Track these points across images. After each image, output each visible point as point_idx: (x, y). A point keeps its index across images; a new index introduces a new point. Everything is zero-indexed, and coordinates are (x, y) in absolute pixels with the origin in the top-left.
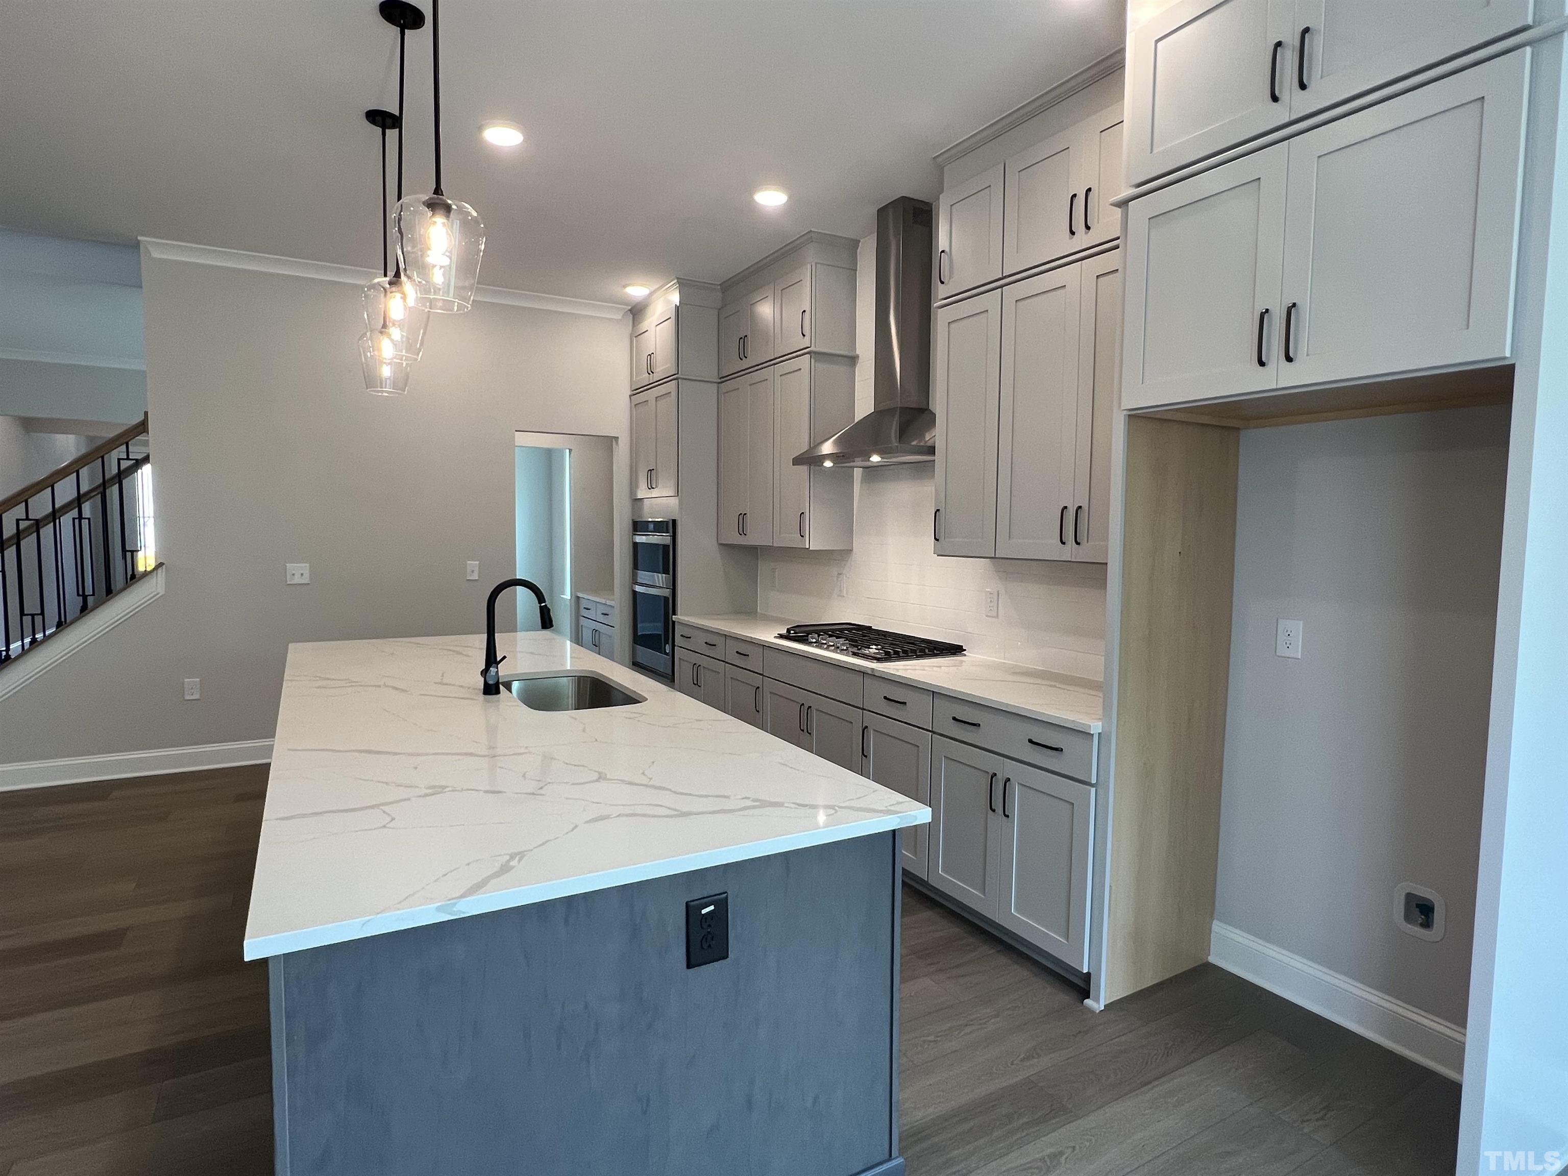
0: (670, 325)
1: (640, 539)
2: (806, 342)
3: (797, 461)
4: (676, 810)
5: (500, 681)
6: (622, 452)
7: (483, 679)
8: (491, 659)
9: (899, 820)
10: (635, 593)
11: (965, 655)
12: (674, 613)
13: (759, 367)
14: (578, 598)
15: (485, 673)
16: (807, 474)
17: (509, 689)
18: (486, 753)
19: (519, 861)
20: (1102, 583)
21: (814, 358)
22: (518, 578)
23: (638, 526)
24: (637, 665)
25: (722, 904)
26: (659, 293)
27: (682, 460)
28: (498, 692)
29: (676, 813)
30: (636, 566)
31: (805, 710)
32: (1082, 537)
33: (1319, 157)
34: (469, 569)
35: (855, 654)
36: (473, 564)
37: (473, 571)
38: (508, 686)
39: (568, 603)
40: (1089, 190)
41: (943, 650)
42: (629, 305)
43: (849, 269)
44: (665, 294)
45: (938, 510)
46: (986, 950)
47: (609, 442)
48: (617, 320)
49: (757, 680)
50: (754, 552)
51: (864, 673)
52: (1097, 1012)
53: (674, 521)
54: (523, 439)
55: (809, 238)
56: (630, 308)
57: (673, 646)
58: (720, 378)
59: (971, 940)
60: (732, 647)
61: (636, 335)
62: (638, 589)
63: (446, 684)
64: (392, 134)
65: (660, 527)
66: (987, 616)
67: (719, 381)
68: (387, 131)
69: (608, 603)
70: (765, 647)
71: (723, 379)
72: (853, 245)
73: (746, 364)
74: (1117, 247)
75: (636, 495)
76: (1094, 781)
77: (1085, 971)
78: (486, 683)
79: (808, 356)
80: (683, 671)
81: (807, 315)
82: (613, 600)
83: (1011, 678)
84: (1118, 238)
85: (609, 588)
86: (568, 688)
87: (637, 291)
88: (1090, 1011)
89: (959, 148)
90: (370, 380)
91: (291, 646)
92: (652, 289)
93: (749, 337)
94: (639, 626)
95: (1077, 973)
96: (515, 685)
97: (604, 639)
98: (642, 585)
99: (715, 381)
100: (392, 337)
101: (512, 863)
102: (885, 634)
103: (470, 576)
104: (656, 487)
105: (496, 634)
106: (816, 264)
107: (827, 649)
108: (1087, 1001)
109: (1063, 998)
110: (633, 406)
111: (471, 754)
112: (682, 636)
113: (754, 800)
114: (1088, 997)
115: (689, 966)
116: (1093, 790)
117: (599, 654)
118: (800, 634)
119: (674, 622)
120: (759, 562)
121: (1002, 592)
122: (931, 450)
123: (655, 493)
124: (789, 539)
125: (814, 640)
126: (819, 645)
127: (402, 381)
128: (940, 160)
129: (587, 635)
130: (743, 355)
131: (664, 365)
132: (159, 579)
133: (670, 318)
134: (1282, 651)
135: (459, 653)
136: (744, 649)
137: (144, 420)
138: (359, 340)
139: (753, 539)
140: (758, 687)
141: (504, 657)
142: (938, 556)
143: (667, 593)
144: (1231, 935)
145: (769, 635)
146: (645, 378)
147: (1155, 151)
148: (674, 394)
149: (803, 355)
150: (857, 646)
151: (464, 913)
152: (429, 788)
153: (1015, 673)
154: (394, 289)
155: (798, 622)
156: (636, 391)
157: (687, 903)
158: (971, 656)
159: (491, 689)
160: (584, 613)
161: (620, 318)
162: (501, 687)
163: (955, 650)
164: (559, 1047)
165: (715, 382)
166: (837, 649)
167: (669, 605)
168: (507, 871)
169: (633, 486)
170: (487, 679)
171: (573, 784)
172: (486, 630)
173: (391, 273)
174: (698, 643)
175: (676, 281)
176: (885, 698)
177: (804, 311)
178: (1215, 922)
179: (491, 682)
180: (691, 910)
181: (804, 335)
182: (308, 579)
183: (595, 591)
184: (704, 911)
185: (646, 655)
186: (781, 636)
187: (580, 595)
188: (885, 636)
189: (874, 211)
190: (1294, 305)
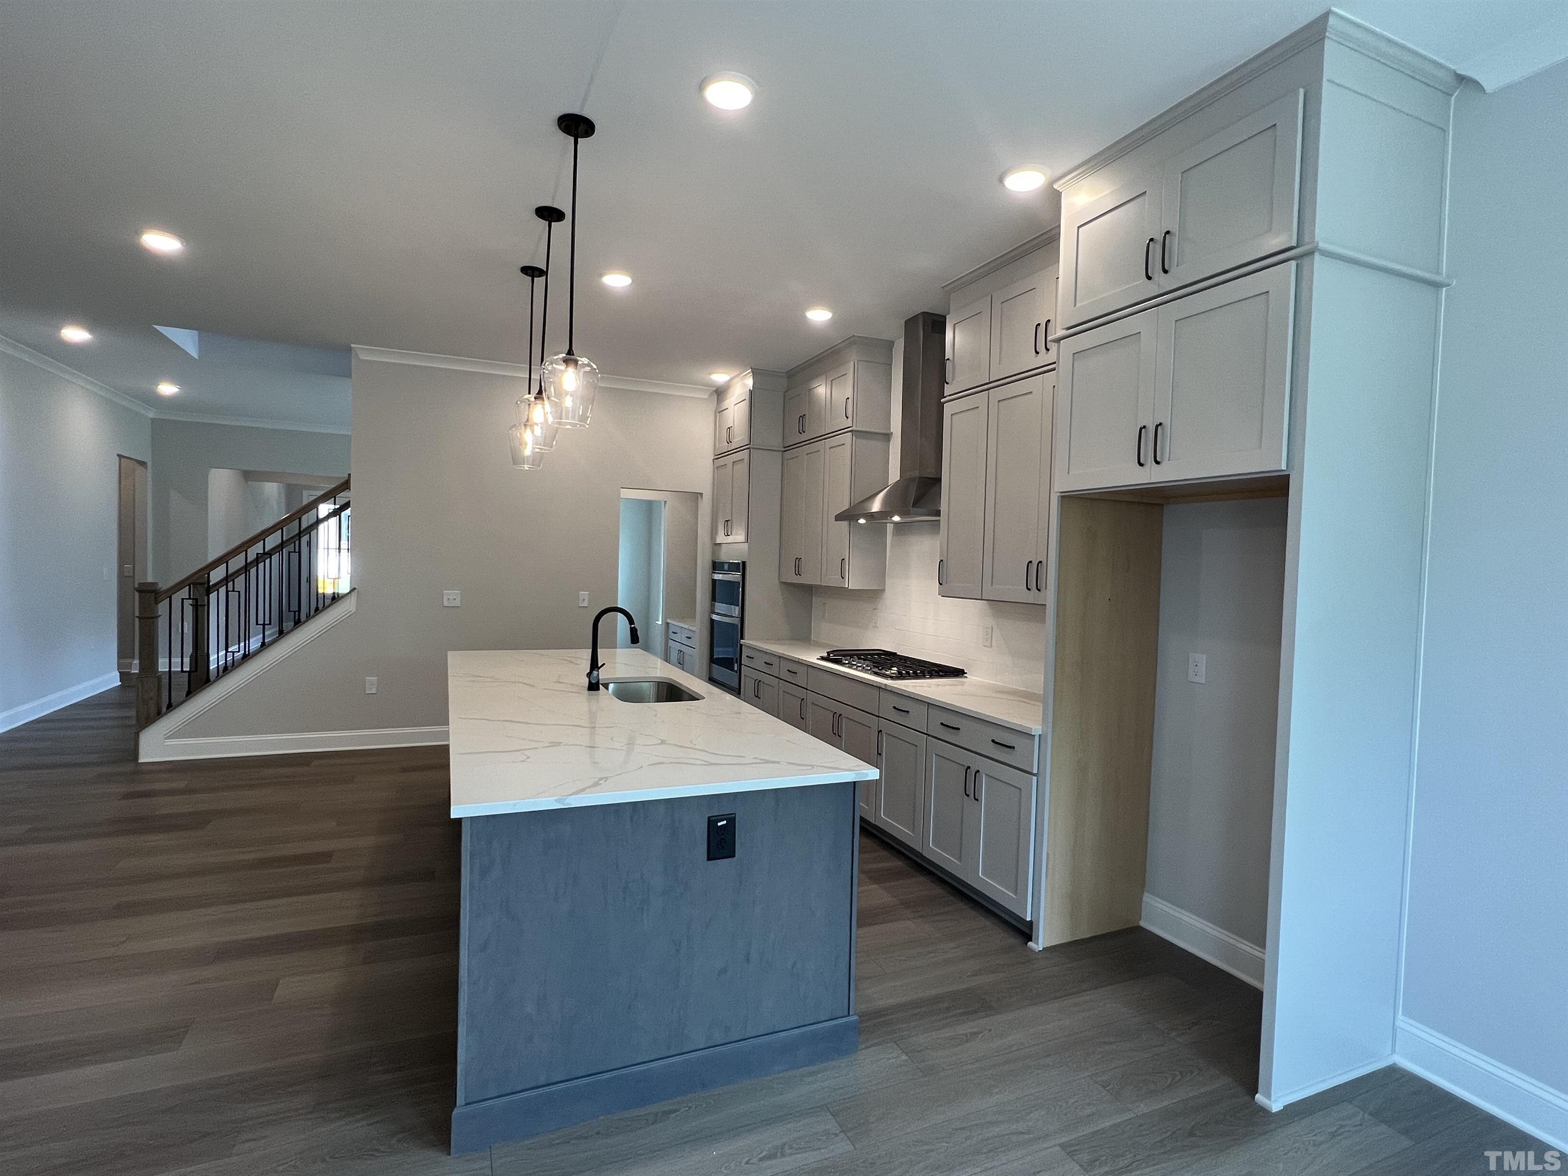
0: (745, 406)
1: (717, 577)
2: (849, 423)
3: (839, 518)
4: (706, 762)
5: (600, 682)
6: (705, 506)
7: (588, 679)
8: (594, 665)
9: (854, 776)
10: (712, 621)
11: (966, 677)
12: (742, 638)
13: (811, 441)
14: (668, 624)
15: (589, 675)
16: (847, 529)
17: (607, 688)
18: (588, 726)
19: (605, 781)
20: (1043, 620)
21: (856, 436)
22: (619, 606)
23: (716, 566)
24: (712, 680)
25: (732, 820)
26: (737, 380)
27: (751, 515)
28: (598, 689)
29: (706, 763)
30: (714, 599)
31: (837, 717)
32: (1042, 585)
33: (1176, 321)
34: (581, 598)
35: (876, 674)
36: (584, 594)
37: (584, 600)
38: (606, 686)
39: (660, 628)
40: (1049, 321)
41: (948, 672)
42: (714, 387)
43: (885, 364)
44: (742, 380)
45: (942, 560)
46: (961, 905)
47: (697, 496)
48: (706, 399)
49: (801, 693)
50: (808, 590)
51: (879, 688)
52: (1037, 951)
53: (744, 563)
54: (626, 494)
55: (852, 341)
56: (715, 389)
57: (741, 664)
58: (785, 448)
59: (952, 898)
60: (786, 666)
61: (719, 411)
62: (715, 617)
63: (561, 683)
64: (539, 281)
65: (734, 567)
66: (984, 646)
67: (784, 449)
68: (535, 279)
69: (691, 628)
70: (810, 666)
71: (787, 448)
72: (890, 344)
73: (804, 437)
74: (1054, 369)
75: (715, 540)
76: (1035, 771)
77: (1028, 919)
78: (590, 682)
79: (850, 434)
80: (747, 685)
81: (850, 401)
82: (694, 626)
83: (994, 695)
84: (1055, 363)
85: (693, 617)
86: (649, 689)
87: (720, 377)
88: (1031, 950)
89: (961, 281)
90: (517, 459)
91: (450, 653)
92: (732, 376)
93: (807, 415)
94: (715, 649)
95: (1023, 921)
96: (611, 686)
97: (686, 657)
98: (718, 614)
99: (780, 449)
100: (535, 433)
101: (601, 782)
102: (906, 659)
103: (582, 603)
104: (731, 534)
105: (599, 650)
106: (858, 361)
107: (856, 669)
108: (1030, 943)
109: (1013, 940)
110: (715, 467)
111: (579, 726)
112: (747, 656)
113: (761, 760)
114: (1031, 941)
115: (709, 859)
116: (1035, 778)
117: (683, 670)
118: (836, 656)
119: (741, 645)
120: (814, 598)
121: (995, 626)
122: (938, 513)
123: (730, 539)
124: (833, 580)
125: (847, 662)
126: (851, 666)
127: (538, 459)
128: (947, 288)
129: (674, 656)
130: (802, 431)
131: (740, 437)
132: (352, 601)
133: (745, 400)
134: (1192, 677)
135: (570, 662)
136: (794, 668)
137: (348, 480)
138: (510, 429)
139: (806, 579)
140: (803, 699)
141: (604, 664)
142: (942, 596)
143: (736, 621)
144: (1159, 906)
145: (813, 657)
146: (725, 447)
147: (1078, 305)
148: (746, 460)
149: (846, 432)
150: (878, 667)
151: (571, 805)
152: (550, 743)
153: (997, 692)
154: (538, 402)
155: (837, 647)
156: (718, 456)
157: (709, 817)
158: (971, 678)
159: (593, 686)
160: (673, 636)
161: (707, 397)
162: (601, 686)
163: (958, 673)
164: (625, 899)
165: (780, 451)
166: (864, 670)
167: (739, 630)
168: (598, 785)
169: (713, 532)
170: (591, 679)
171: (644, 745)
172: (591, 646)
173: (535, 389)
174: (759, 663)
175: (750, 370)
176: (894, 707)
177: (848, 398)
178: (1146, 894)
179: (593, 682)
180: (712, 822)
181: (847, 418)
182: (459, 603)
183: (682, 618)
184: (719, 824)
185: (720, 672)
186: (823, 658)
187: (669, 621)
188: (905, 660)
189: (903, 322)
190: (1161, 424)
